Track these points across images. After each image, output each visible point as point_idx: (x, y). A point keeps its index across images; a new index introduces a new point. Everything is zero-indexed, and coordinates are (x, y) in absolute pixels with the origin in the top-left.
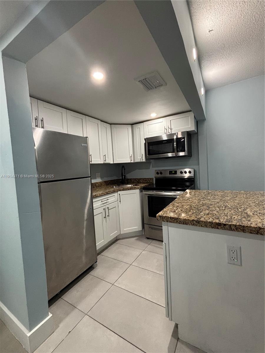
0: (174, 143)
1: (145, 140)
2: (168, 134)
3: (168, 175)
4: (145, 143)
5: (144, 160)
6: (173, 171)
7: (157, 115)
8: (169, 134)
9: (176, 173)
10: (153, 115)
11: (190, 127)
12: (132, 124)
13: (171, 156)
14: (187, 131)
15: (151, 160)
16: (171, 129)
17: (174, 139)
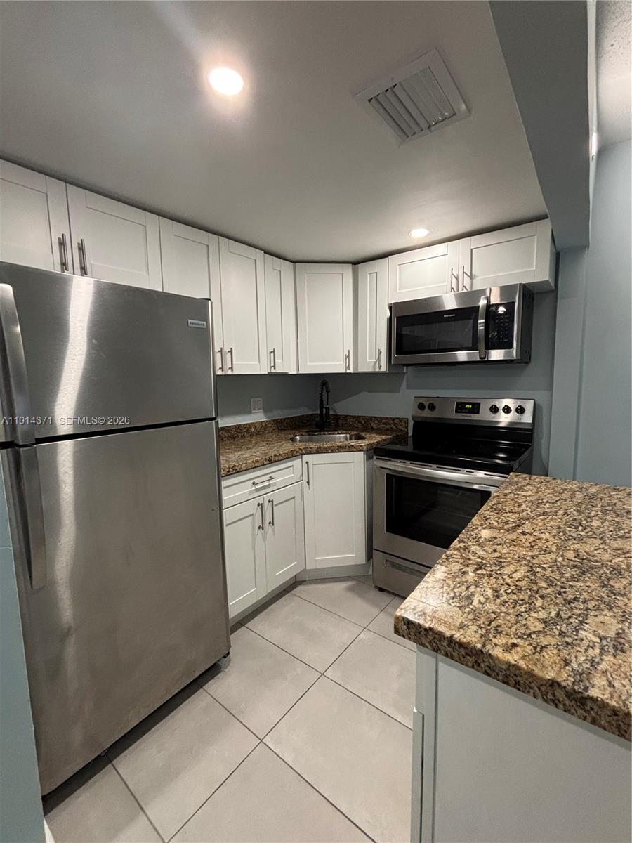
0: (479, 321)
1: (390, 308)
2: (460, 291)
3: (452, 414)
4: (390, 318)
5: (384, 369)
6: (469, 404)
7: (429, 234)
8: (465, 290)
9: (476, 408)
10: (419, 234)
11: (536, 270)
12: (356, 263)
13: (466, 360)
14: (524, 285)
15: (405, 367)
16: (471, 277)
17: (479, 307)
